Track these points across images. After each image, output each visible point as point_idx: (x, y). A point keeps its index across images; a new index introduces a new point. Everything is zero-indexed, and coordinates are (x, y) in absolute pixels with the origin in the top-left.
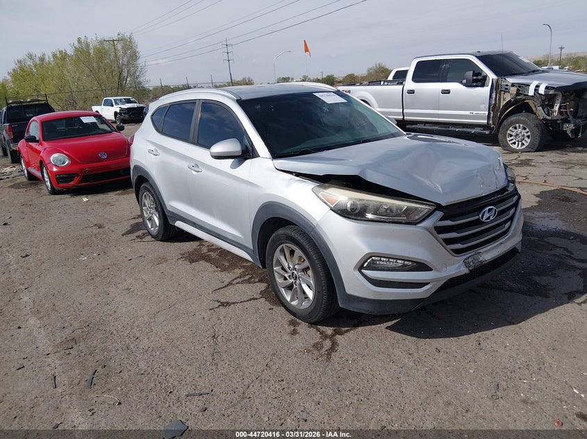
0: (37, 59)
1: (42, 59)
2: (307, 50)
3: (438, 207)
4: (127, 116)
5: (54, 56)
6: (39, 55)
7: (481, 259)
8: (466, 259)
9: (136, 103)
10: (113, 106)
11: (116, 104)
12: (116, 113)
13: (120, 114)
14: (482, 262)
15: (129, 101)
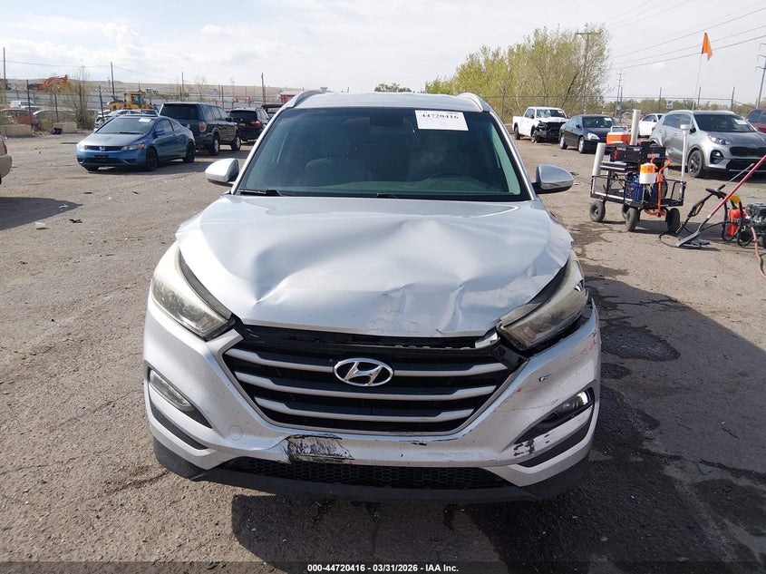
0: (491, 54)
1: (496, 55)
2: (706, 48)
3: (234, 322)
4: (544, 133)
5: (511, 51)
6: (493, 49)
7: (339, 451)
8: (295, 437)
9: (564, 116)
10: (533, 118)
11: (539, 115)
12: (533, 128)
13: (538, 129)
14: (340, 458)
15: (555, 114)
